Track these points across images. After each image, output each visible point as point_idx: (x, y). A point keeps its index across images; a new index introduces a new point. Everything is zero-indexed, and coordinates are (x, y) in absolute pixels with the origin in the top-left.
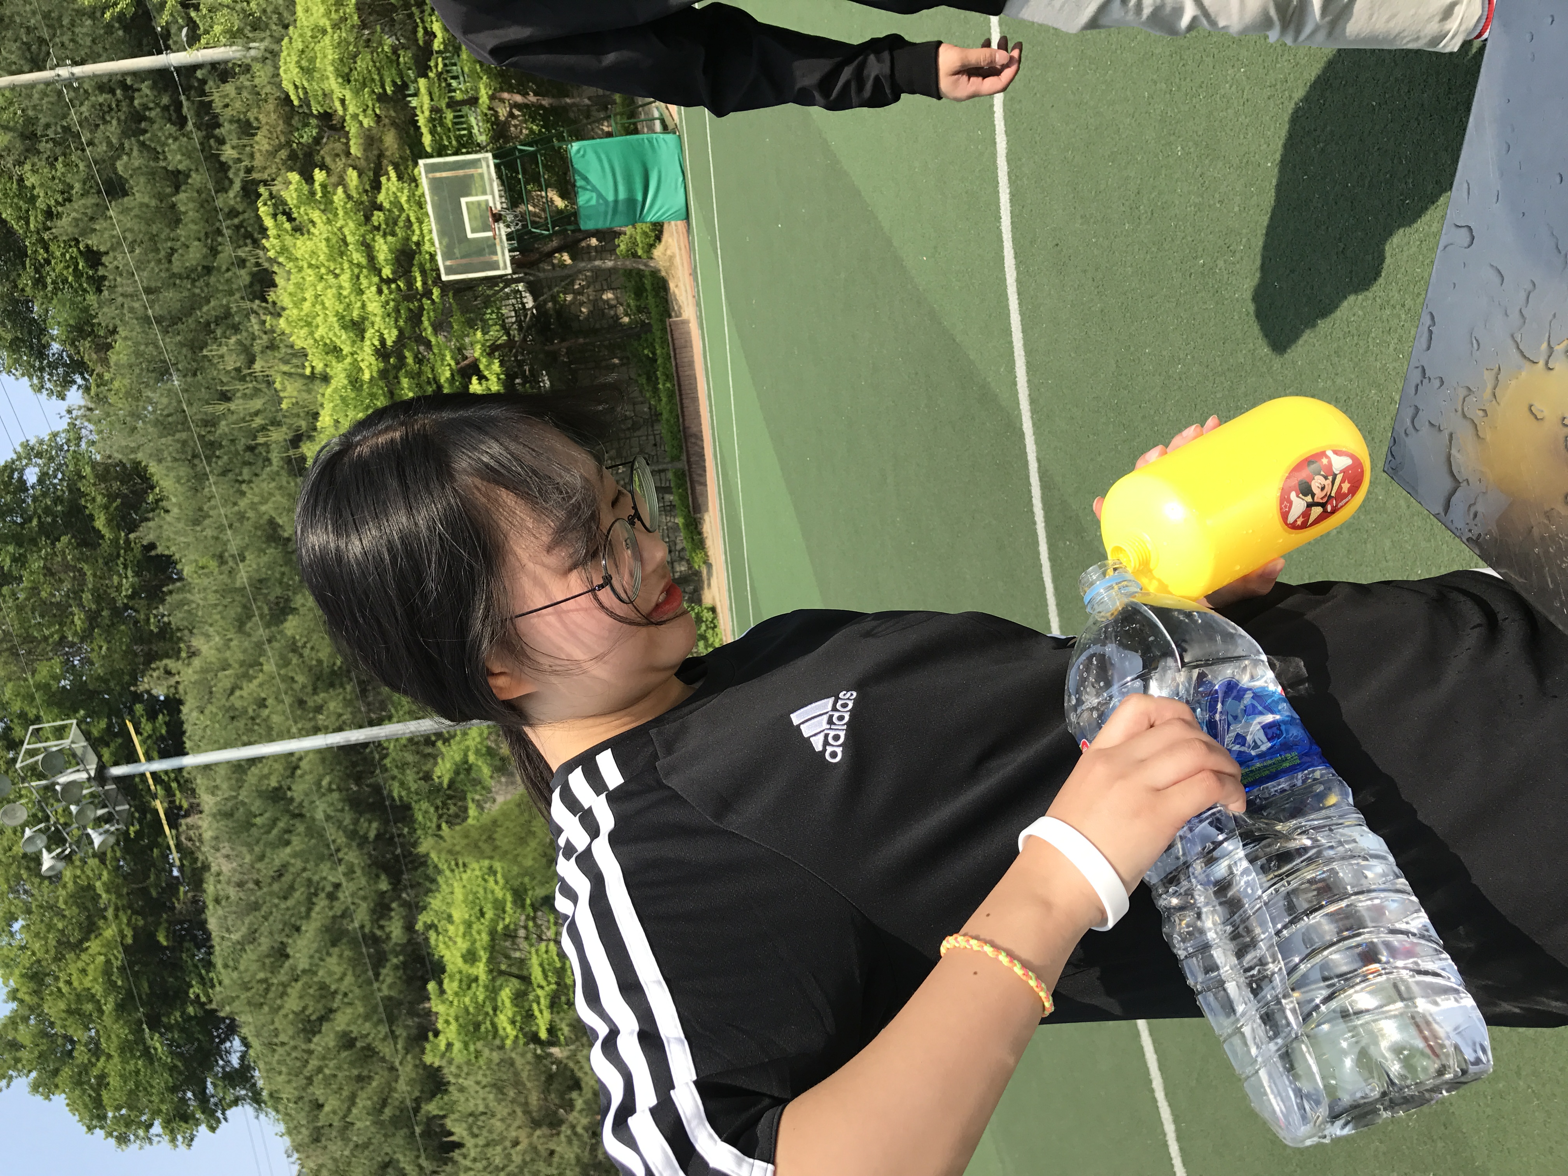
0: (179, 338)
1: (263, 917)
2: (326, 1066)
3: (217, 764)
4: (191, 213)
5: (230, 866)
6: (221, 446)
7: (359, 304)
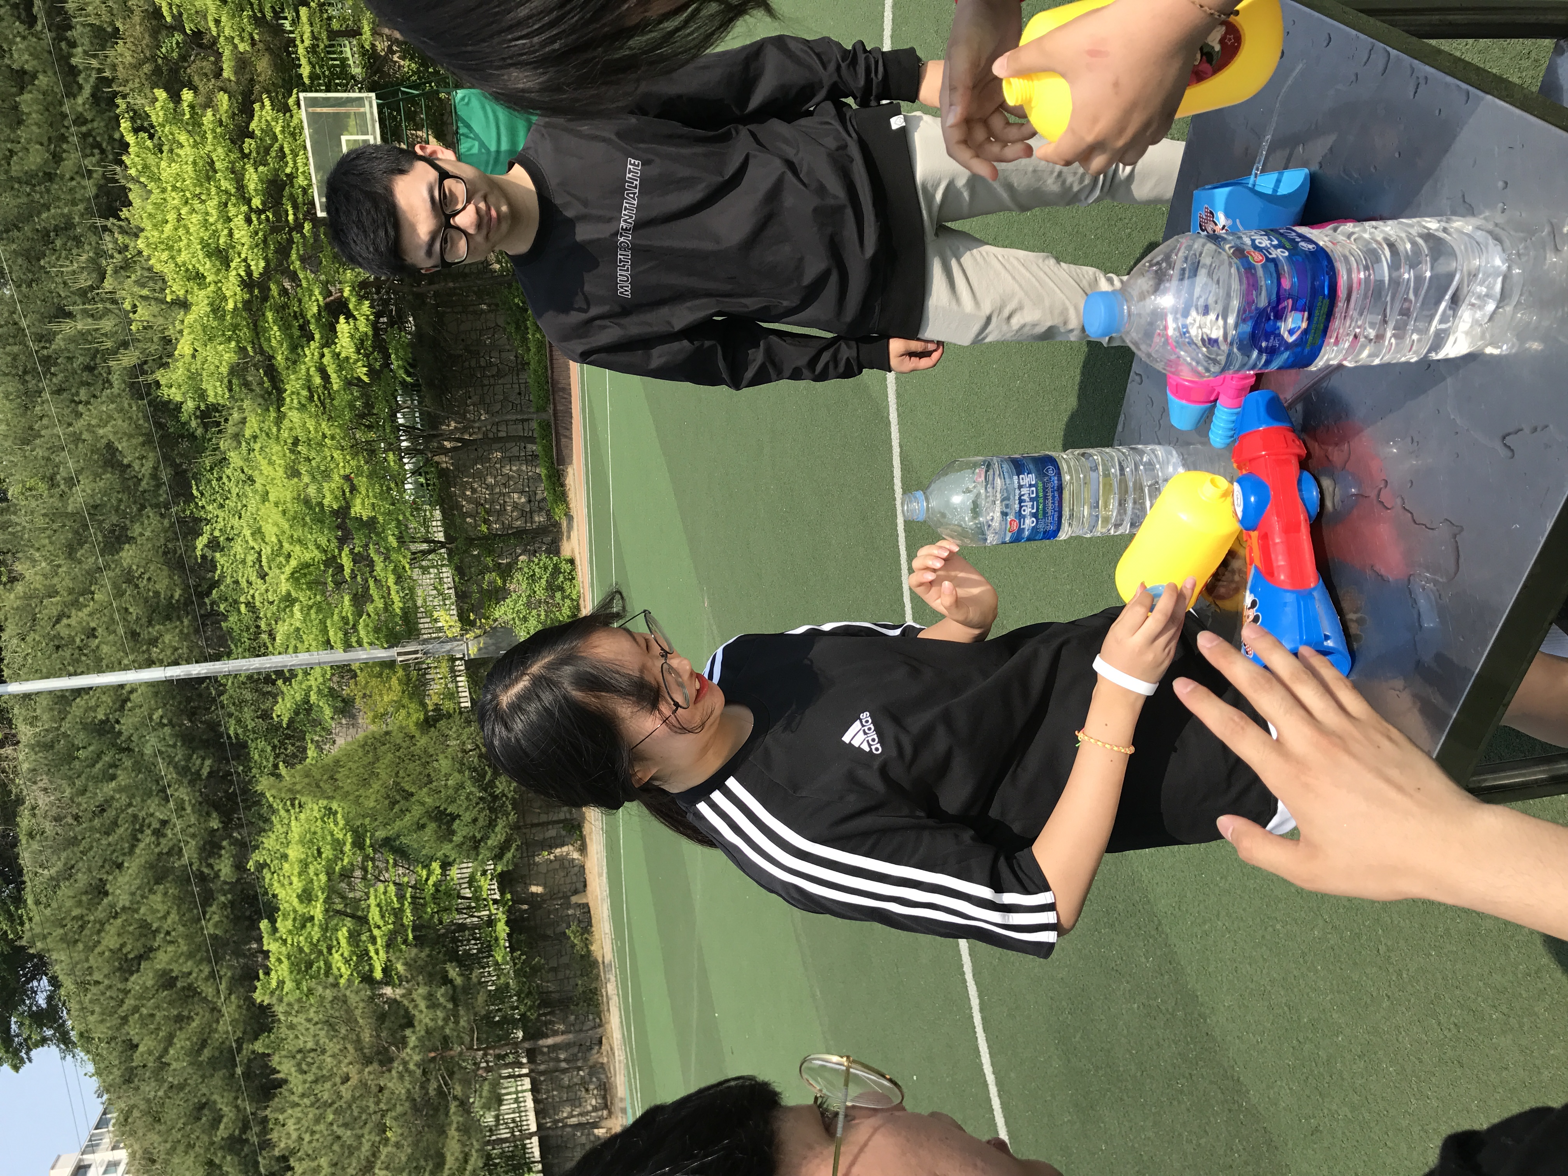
0: (14, 246)
1: (81, 852)
2: (143, 1006)
3: (38, 694)
4: (34, 115)
5: (47, 800)
6: (56, 364)
7: (226, 232)
